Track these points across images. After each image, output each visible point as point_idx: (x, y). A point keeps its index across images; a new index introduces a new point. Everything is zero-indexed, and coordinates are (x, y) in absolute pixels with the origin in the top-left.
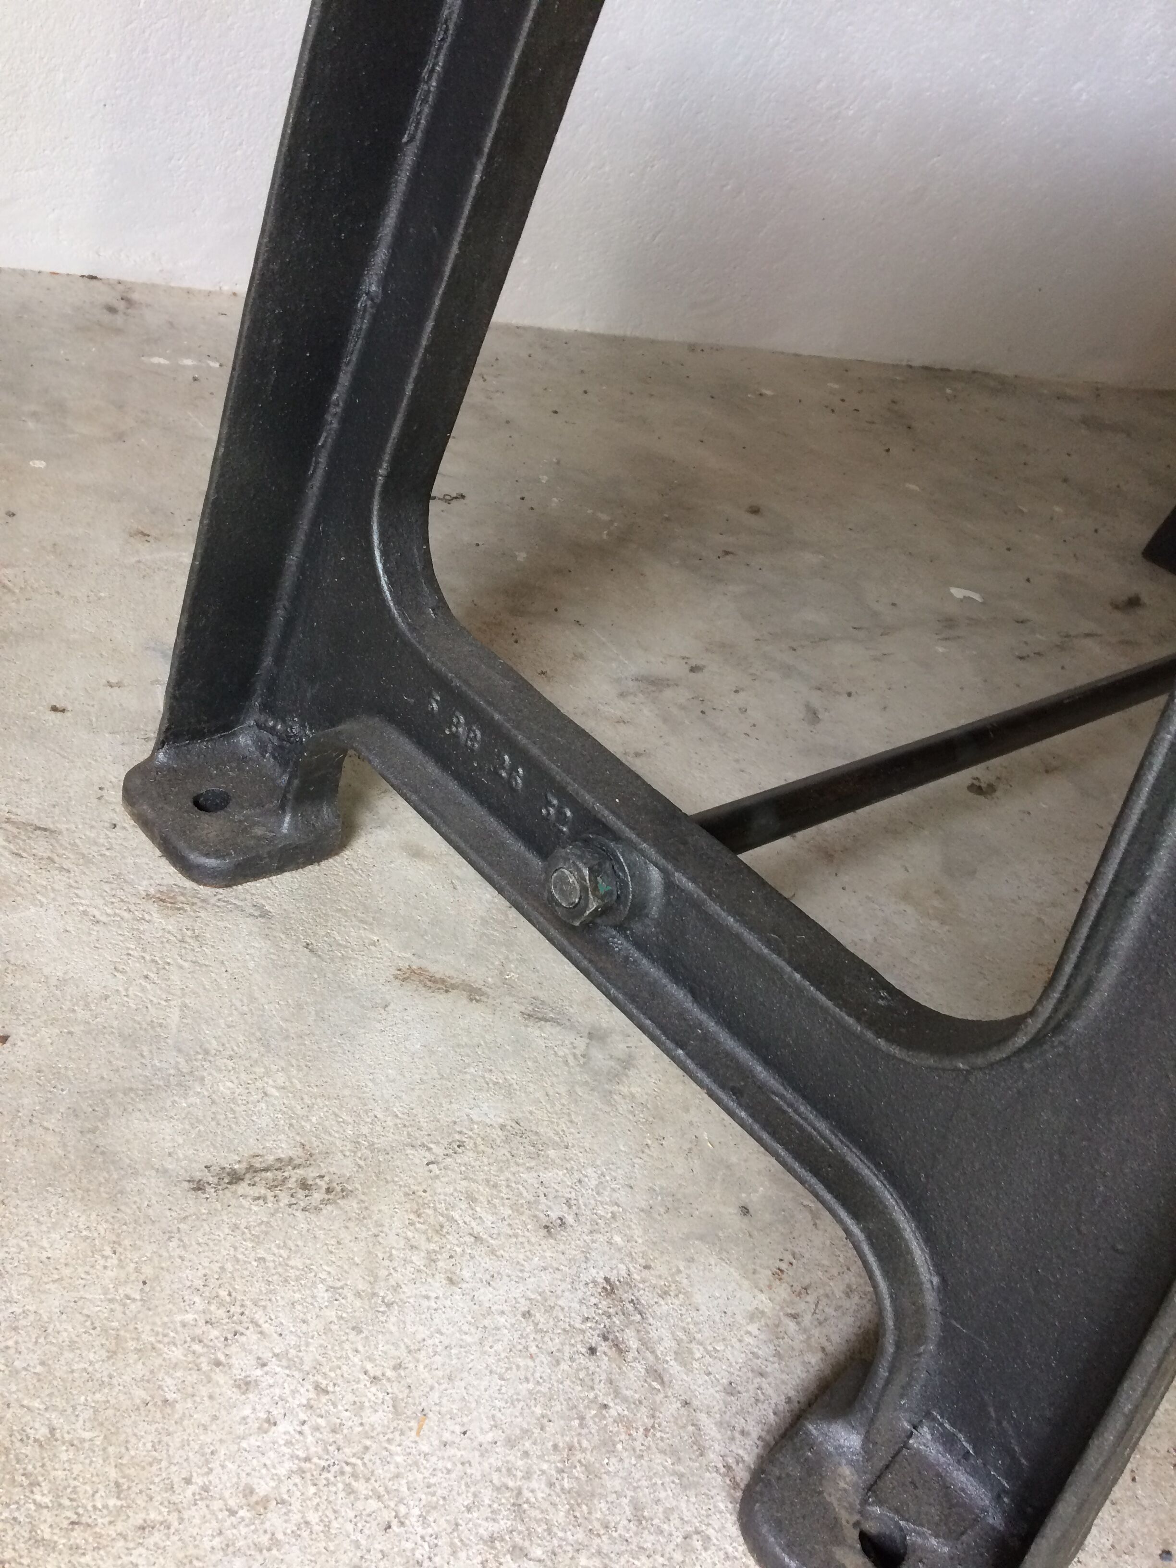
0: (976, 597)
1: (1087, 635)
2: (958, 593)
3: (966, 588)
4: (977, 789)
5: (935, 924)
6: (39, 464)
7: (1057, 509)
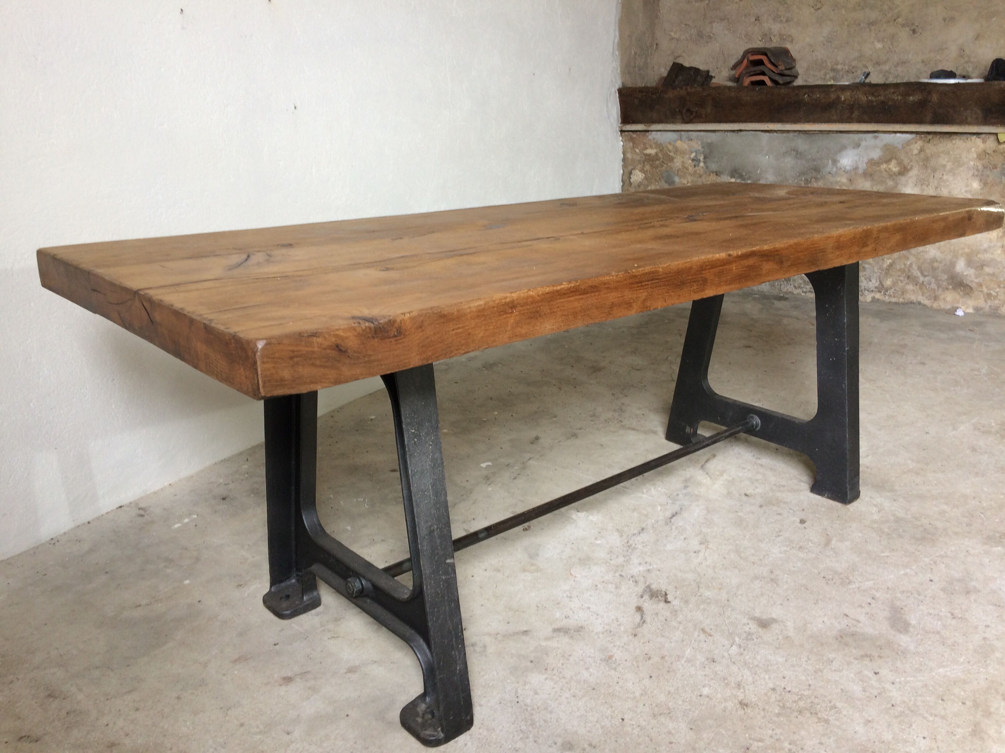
0: (490, 463)
1: (529, 459)
2: (484, 465)
3: (485, 462)
4: (525, 530)
5: (536, 573)
6: (187, 582)
7: (496, 413)
